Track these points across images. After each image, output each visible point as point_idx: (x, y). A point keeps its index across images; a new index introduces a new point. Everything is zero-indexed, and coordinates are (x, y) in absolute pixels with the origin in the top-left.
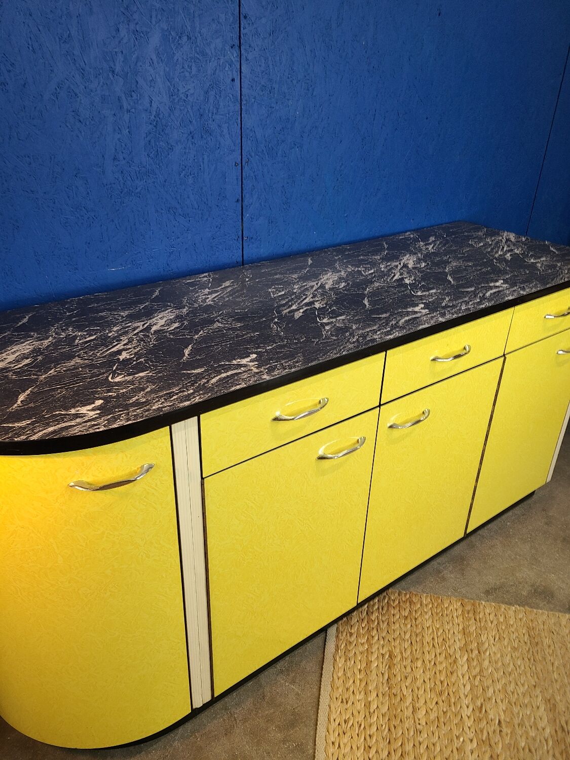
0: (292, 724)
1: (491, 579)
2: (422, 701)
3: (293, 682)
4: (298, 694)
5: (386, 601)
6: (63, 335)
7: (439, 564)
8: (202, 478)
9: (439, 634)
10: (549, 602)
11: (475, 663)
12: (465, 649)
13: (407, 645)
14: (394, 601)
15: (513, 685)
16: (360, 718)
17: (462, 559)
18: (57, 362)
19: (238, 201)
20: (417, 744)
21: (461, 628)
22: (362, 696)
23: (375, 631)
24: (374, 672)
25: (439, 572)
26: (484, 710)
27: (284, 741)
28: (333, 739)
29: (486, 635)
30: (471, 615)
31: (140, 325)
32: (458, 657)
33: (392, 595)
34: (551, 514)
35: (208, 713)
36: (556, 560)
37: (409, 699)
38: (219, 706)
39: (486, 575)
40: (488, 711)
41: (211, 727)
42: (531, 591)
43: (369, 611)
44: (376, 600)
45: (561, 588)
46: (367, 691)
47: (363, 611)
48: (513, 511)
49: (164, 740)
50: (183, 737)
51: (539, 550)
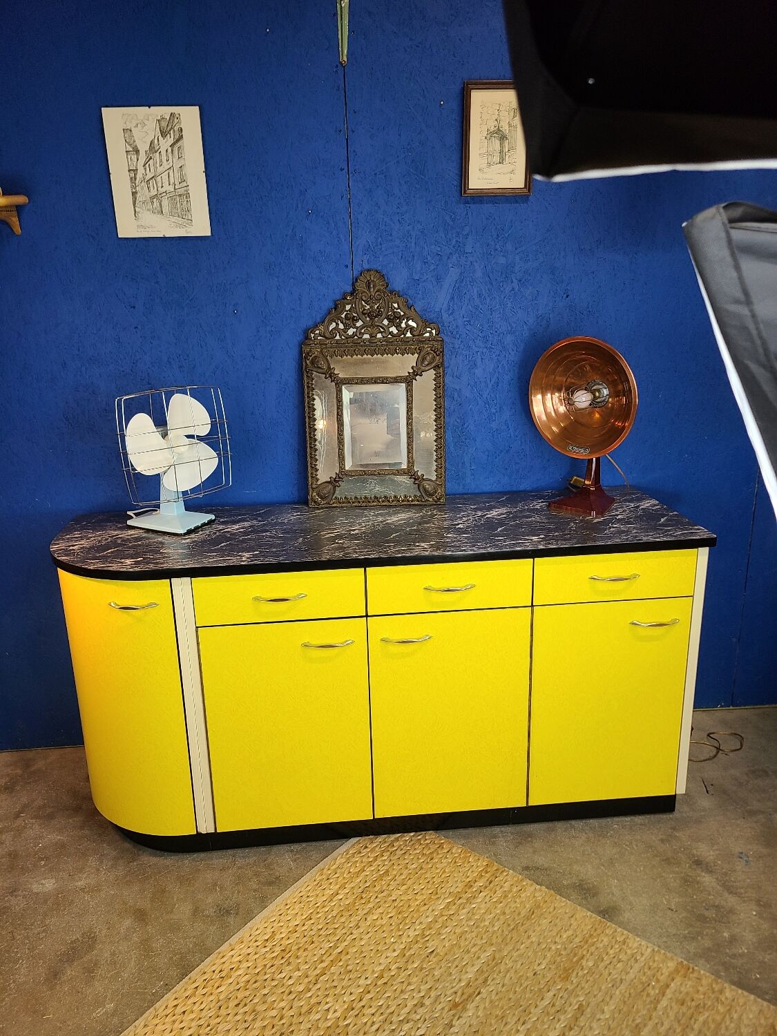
0: (270, 884)
1: (541, 860)
3: (295, 860)
4: (291, 869)
5: (419, 837)
7: (502, 832)
8: (197, 627)
9: (443, 876)
10: (586, 898)
11: (454, 907)
12: (458, 895)
13: (406, 872)
14: (426, 839)
15: (474, 935)
16: (321, 900)
17: (530, 835)
20: (348, 933)
21: (468, 880)
22: (336, 888)
23: (389, 853)
24: (360, 878)
25: (495, 837)
26: (427, 939)
27: (255, 891)
28: (289, 902)
29: (486, 894)
32: (443, 897)
33: (430, 836)
34: (678, 835)
35: (220, 853)
36: (636, 871)
37: (370, 905)
38: (230, 852)
39: (540, 856)
40: (431, 940)
41: (215, 861)
42: (575, 883)
43: (397, 840)
44: (412, 834)
45: (613, 894)
46: (343, 887)
47: (393, 837)
48: (633, 817)
49: (180, 856)
50: (193, 860)
51: (625, 857)
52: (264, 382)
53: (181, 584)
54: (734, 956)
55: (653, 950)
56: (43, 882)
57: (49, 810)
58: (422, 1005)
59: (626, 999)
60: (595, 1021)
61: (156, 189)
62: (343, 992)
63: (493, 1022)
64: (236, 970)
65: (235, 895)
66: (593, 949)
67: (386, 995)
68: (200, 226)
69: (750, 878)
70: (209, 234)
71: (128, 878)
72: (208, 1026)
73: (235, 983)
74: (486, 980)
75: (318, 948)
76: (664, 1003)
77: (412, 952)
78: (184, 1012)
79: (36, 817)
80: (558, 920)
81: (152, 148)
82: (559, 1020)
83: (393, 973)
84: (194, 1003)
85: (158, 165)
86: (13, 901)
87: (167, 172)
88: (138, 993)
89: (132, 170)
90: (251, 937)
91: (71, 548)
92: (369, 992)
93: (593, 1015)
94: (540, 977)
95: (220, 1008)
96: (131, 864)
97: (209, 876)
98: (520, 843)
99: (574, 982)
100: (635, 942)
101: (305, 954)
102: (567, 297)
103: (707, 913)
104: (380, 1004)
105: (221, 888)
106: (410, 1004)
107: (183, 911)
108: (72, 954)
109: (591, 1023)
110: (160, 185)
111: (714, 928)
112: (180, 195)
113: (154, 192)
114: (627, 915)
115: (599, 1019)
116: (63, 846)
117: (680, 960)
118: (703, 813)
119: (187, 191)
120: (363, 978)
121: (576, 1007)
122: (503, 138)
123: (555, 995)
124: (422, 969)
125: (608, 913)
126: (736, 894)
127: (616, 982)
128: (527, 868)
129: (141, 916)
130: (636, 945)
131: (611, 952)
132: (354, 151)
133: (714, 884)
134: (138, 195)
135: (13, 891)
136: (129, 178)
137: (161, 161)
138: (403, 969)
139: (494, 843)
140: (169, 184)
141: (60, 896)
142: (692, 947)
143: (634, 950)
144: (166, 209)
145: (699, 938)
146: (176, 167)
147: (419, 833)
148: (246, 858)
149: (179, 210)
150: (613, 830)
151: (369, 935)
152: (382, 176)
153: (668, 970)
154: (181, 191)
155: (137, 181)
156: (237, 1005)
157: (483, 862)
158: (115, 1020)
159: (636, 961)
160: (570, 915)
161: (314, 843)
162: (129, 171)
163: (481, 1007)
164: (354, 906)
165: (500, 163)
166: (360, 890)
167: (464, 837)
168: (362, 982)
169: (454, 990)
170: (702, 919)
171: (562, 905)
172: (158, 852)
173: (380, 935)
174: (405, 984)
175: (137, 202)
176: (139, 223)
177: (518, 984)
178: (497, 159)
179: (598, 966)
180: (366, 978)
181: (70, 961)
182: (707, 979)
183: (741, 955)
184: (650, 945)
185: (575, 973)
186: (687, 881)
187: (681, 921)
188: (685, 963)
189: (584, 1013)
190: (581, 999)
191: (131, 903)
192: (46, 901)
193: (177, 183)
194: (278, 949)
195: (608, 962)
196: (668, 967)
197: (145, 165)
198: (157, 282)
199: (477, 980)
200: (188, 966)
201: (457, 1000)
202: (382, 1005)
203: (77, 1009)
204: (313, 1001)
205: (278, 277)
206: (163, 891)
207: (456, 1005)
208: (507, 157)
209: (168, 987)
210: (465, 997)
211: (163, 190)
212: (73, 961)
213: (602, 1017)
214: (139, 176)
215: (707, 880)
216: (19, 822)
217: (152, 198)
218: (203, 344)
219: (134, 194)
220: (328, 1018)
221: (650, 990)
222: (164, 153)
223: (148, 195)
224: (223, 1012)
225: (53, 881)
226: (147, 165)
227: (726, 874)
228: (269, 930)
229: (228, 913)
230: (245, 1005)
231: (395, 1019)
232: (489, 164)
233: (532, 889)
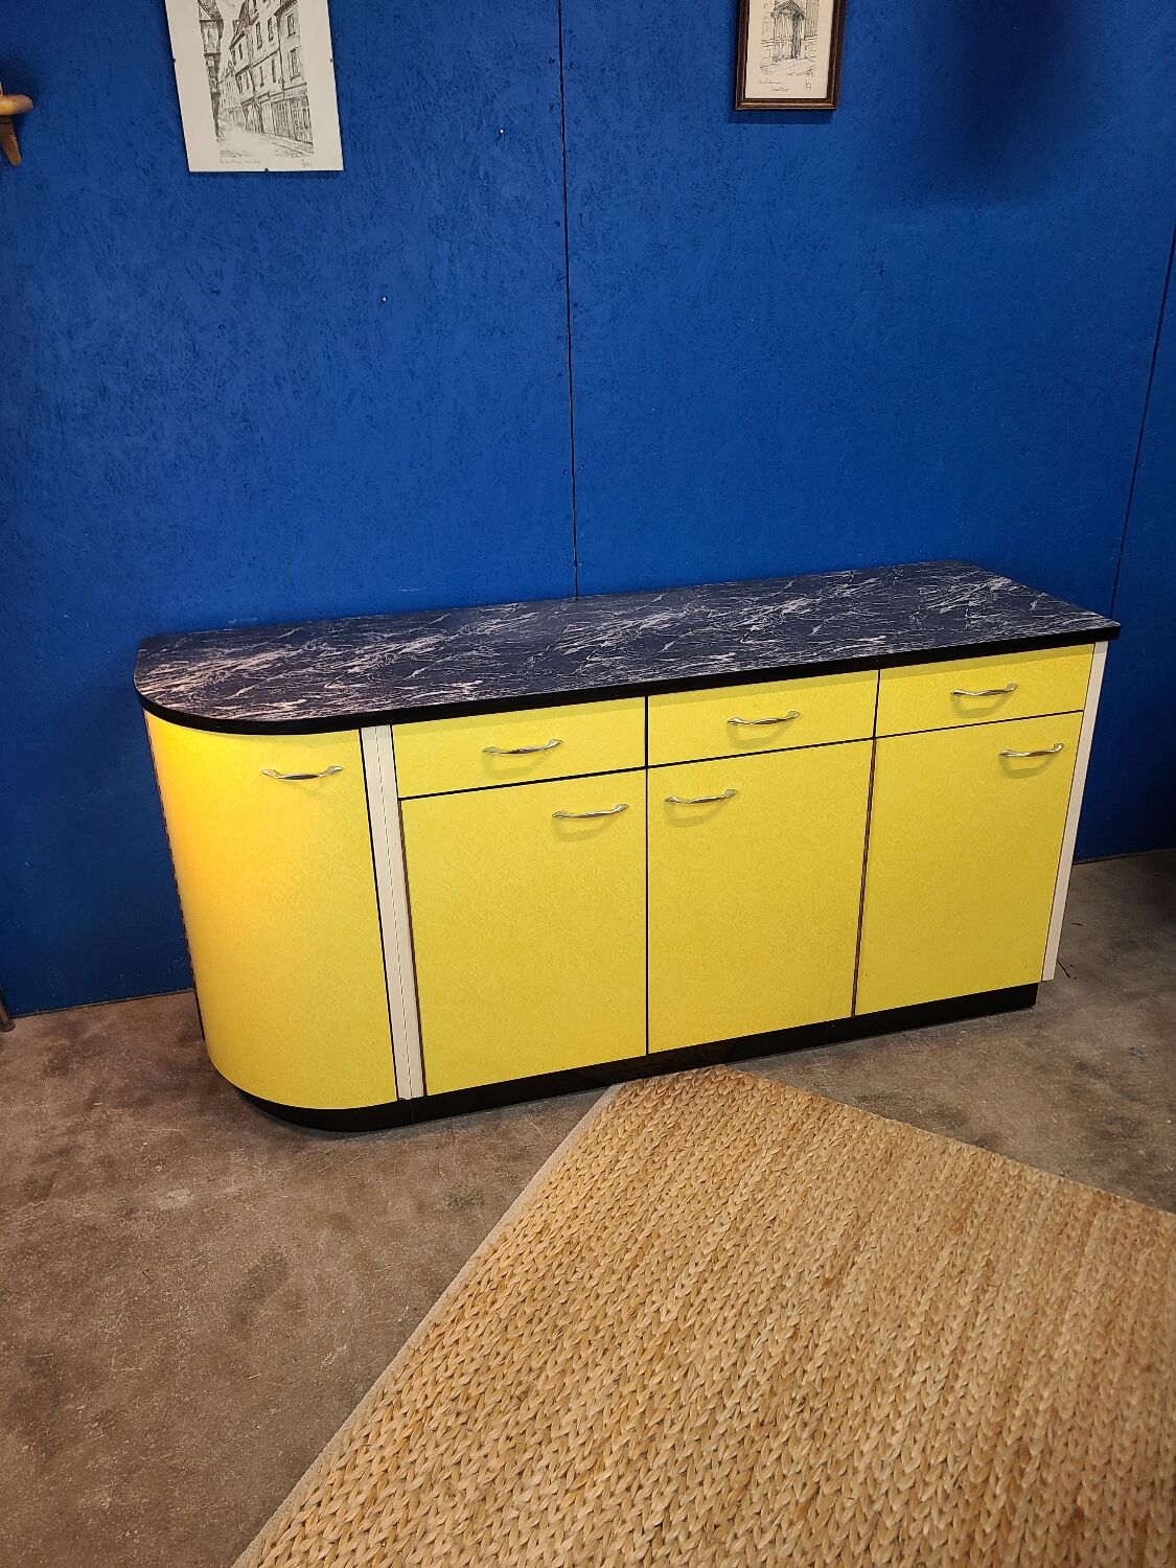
0: (516, 1158)
1: (880, 1086)
2: (686, 1175)
3: (540, 1123)
4: (539, 1135)
5: (707, 1074)
6: (315, 648)
7: (815, 1055)
8: (400, 800)
9: (756, 1121)
10: (952, 1128)
11: (784, 1160)
12: (784, 1144)
13: (703, 1122)
14: (717, 1076)
15: (822, 1191)
16: (597, 1171)
17: (854, 1055)
18: (290, 668)
19: (568, 517)
20: (651, 1210)
21: (792, 1122)
22: (614, 1152)
23: (671, 1100)
24: (643, 1137)
25: (809, 1063)
26: (761, 1203)
27: (498, 1170)
28: (552, 1179)
29: (821, 1138)
30: (816, 1114)
31: (393, 646)
32: (765, 1148)
33: (720, 1071)
34: (1046, 1034)
35: (427, 1125)
36: (1006, 1087)
37: (669, 1171)
38: (442, 1122)
39: (877, 1080)
40: (766, 1206)
41: (424, 1137)
42: (933, 1111)
43: (677, 1080)
44: (695, 1071)
45: (985, 1118)
46: (622, 1150)
47: (669, 1077)
48: (983, 1018)
49: (369, 1136)
50: (390, 1138)
51: (987, 1071)
52: (428, 414)
53: (376, 735)
54: (1159, 1177)
55: (1060, 1182)
56: (171, 1194)
57: (138, 1094)
58: (784, 1287)
59: (1042, 1246)
60: (1012, 1278)
61: (251, 87)
62: (671, 1286)
63: (883, 1295)
64: (511, 1277)
65: (471, 1179)
66: (982, 1189)
67: (731, 1282)
68: (326, 153)
69: (1151, 1079)
70: (340, 168)
71: (301, 1175)
72: (498, 1354)
73: (515, 1293)
74: (857, 1247)
75: (617, 1233)
76: (1090, 1246)
77: (746, 1223)
78: (457, 1342)
79: (123, 1105)
80: (927, 1159)
81: (246, 18)
82: (967, 1283)
83: (730, 1254)
84: (467, 1328)
85: (255, 46)
86: (135, 1227)
87: (270, 59)
88: (378, 1327)
89: (211, 55)
90: (517, 1232)
91: (174, 690)
92: (706, 1281)
93: (1008, 1271)
94: (926, 1232)
95: (506, 1327)
96: (299, 1154)
97: (425, 1158)
98: (845, 1067)
99: (971, 1233)
100: (1032, 1175)
101: (601, 1243)
102: (881, 273)
103: (1111, 1129)
104: (726, 1294)
105: (446, 1172)
106: (766, 1290)
107: (402, 1209)
108: (257, 1287)
109: (1007, 1282)
110: (258, 81)
111: (1126, 1146)
112: (292, 100)
113: (248, 94)
114: (1012, 1142)
115: (1017, 1275)
116: (182, 1141)
117: (1096, 1190)
118: (1070, 1004)
119: (305, 92)
120: (692, 1264)
121: (984, 1264)
122: (797, 16)
123: (952, 1253)
124: (767, 1243)
125: (987, 1142)
126: (1139, 1100)
127: (1025, 1227)
128: (864, 1098)
129: (341, 1223)
130: (1035, 1178)
131: (1007, 1191)
132: (571, 31)
133: (1109, 1091)
134: (221, 99)
135: (129, 1213)
136: (206, 68)
137: (259, 39)
138: (742, 1246)
139: (810, 1071)
140: (274, 81)
141: (205, 1210)
142: (1104, 1173)
143: (1034, 1184)
144: (268, 125)
145: (1110, 1160)
146: (286, 50)
147: (704, 1069)
148: (468, 1130)
149: (291, 127)
150: (962, 1036)
151: (682, 1209)
152: (614, 74)
153: (1085, 1204)
154: (295, 93)
155: (219, 75)
156: (530, 1321)
157: (803, 1099)
158: (358, 1366)
159: (1042, 1197)
160: (940, 1150)
161: (560, 1098)
162: (206, 55)
163: (862, 1279)
164: (647, 1174)
165: (792, 57)
166: (648, 1152)
167: (769, 1067)
168: (692, 1270)
169: (819, 1263)
170: (1107, 1136)
171: (927, 1140)
172: (333, 1133)
173: (695, 1207)
174: (751, 1265)
175: (220, 110)
176: (224, 148)
177: (901, 1247)
178: (787, 50)
179: (995, 1209)
180: (696, 1264)
181: (259, 1297)
182: (1136, 1209)
183: (1168, 1175)
184: (1053, 1176)
185: (969, 1222)
186: (1076, 1092)
187: (1082, 1142)
188: (1103, 1192)
189: (996, 1269)
190: (987, 1253)
191: (320, 1207)
192: (186, 1221)
193: (287, 79)
194: (560, 1244)
195: (1007, 1203)
196: (1083, 1201)
197: (232, 46)
198: (255, 250)
199: (844, 1247)
200: (437, 1280)
201: (827, 1276)
202: (729, 1295)
203: (295, 1360)
204: (633, 1302)
205: (450, 242)
206: (362, 1186)
207: (828, 1282)
208: (803, 47)
209: (419, 1313)
210: (836, 1270)
211: (265, 90)
212: (262, 1297)
213: (1019, 1272)
214: (223, 65)
215: (1098, 1086)
216: (95, 1115)
217: (245, 104)
218: (331, 353)
219: (215, 96)
220: (662, 1320)
221: (1068, 1230)
222: (264, 26)
223: (239, 98)
224: (512, 1334)
225: (186, 1191)
226: (237, 46)
227: (1120, 1077)
228: (538, 1220)
229: (469, 1203)
230: (541, 1321)
231: (753, 1311)
232: (776, 59)
233: (881, 1124)
